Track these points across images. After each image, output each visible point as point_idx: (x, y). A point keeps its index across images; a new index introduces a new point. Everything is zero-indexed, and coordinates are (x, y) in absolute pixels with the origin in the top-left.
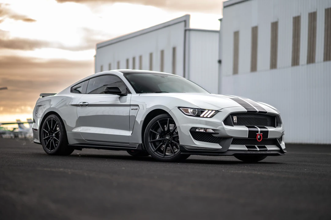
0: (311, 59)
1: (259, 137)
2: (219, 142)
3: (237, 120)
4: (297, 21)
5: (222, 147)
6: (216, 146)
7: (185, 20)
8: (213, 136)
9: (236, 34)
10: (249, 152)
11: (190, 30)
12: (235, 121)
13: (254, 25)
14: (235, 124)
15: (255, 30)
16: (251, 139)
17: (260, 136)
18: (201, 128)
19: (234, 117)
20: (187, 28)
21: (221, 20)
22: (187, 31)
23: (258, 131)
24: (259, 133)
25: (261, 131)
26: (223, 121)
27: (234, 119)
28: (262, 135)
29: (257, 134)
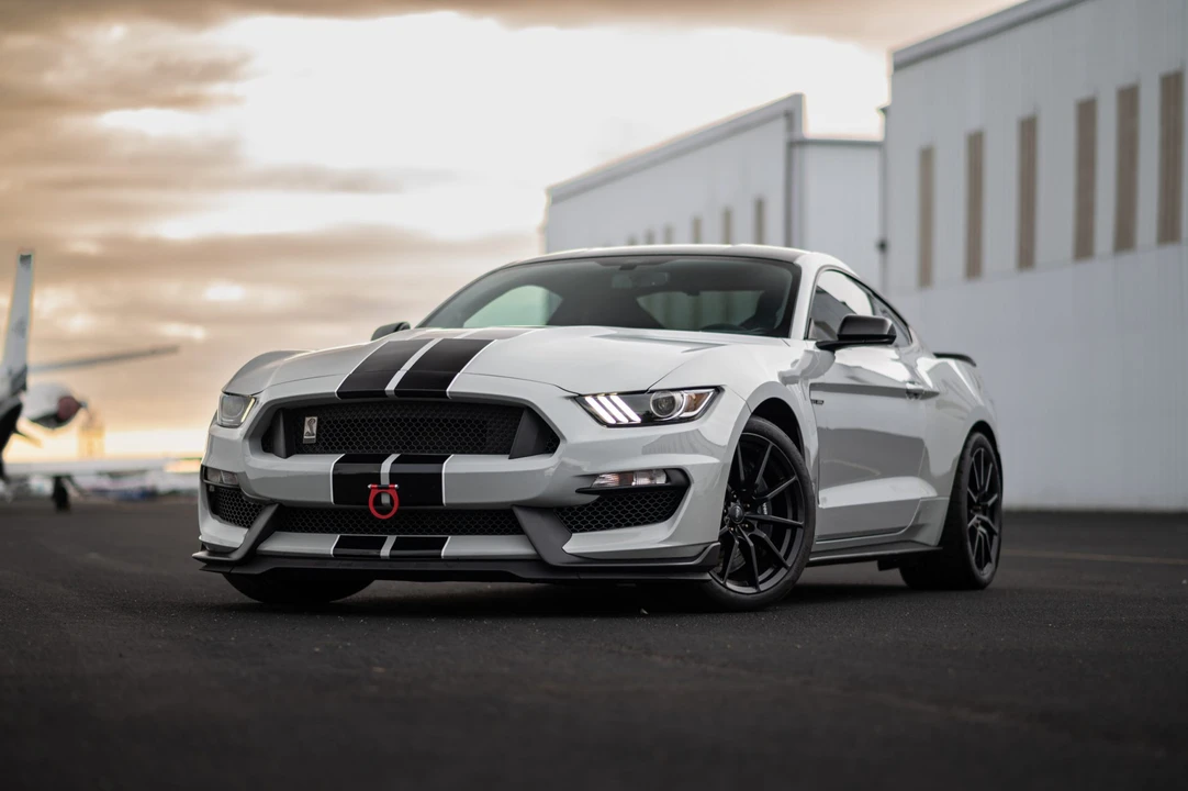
0: (1125, 239)
3: (317, 435)
4: (1087, 112)
5: (241, 542)
7: (790, 112)
9: (927, 157)
10: (335, 565)
11: (805, 143)
13: (973, 124)
14: (309, 449)
15: (976, 143)
17: (391, 499)
18: (215, 471)
19: (307, 419)
20: (797, 136)
21: (884, 110)
22: (797, 144)
23: (379, 474)
24: (385, 481)
25: (393, 477)
26: (245, 437)
27: (307, 429)
28: (397, 490)
29: (369, 486)
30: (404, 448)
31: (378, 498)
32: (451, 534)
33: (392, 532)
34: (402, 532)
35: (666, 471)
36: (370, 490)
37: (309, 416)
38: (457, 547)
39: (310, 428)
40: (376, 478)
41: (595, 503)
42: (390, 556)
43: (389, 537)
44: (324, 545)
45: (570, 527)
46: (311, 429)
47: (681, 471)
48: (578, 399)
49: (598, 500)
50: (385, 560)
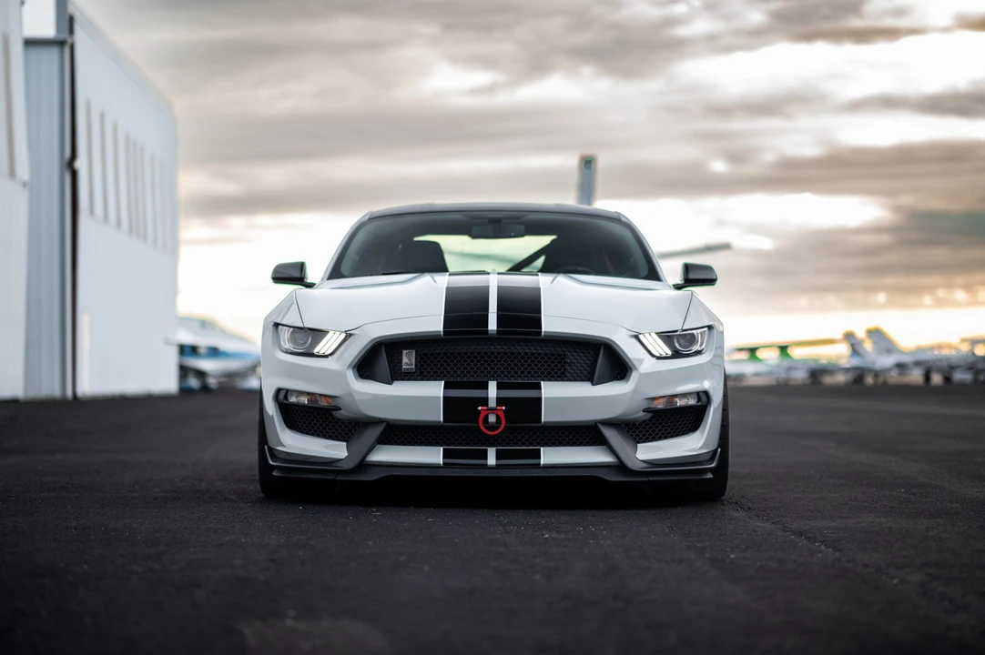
1: (492, 419)
2: (349, 437)
3: (416, 365)
5: (346, 454)
6: (335, 450)
8: (334, 419)
10: (447, 472)
12: (408, 365)
14: (408, 376)
16: (457, 427)
17: (498, 418)
18: (300, 393)
19: (405, 352)
23: (487, 398)
24: (492, 404)
25: (500, 401)
26: (349, 367)
27: (405, 360)
28: (504, 411)
29: (480, 408)
30: (499, 376)
31: (486, 417)
32: (542, 446)
33: (492, 445)
34: (500, 445)
35: (698, 394)
36: (480, 411)
37: (405, 349)
38: (551, 456)
39: (408, 360)
40: (485, 401)
41: (650, 420)
42: (497, 465)
43: (489, 449)
44: (433, 456)
45: (635, 439)
46: (410, 359)
47: (706, 393)
48: (637, 337)
49: (652, 417)
50: (492, 468)
